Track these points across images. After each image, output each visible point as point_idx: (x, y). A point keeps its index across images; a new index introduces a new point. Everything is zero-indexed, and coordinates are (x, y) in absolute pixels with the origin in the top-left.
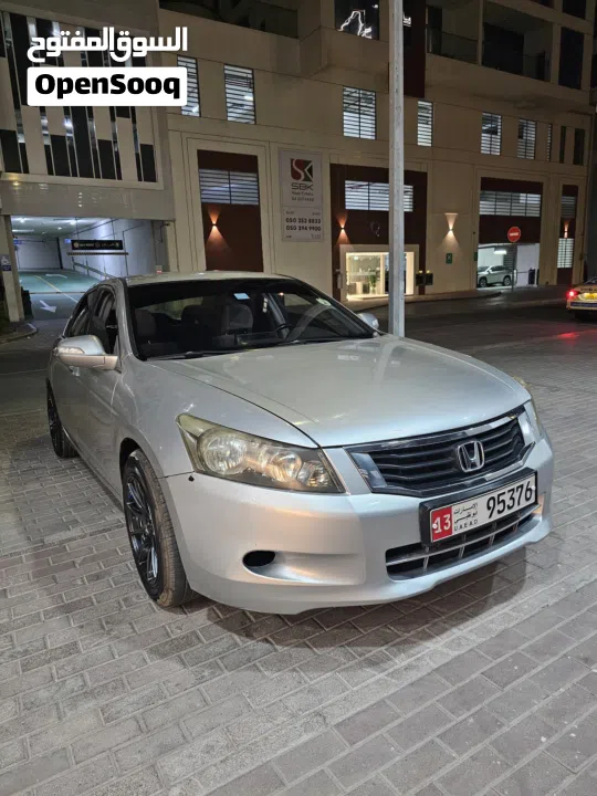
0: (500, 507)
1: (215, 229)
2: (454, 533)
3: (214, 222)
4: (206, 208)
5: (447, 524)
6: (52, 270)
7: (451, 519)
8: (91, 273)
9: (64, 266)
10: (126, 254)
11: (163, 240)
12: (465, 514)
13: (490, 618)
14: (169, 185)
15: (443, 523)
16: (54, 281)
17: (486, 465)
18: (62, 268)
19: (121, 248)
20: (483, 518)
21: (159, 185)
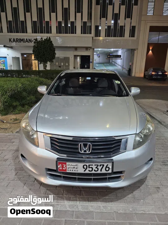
0: (91, 169)
1: (151, 51)
2: (67, 171)
3: (151, 49)
4: (149, 45)
5: (64, 168)
6: (106, 63)
7: (66, 166)
8: (115, 64)
9: (110, 62)
10: (122, 59)
11: (133, 55)
12: (73, 167)
13: (92, 205)
14: (138, 38)
15: (63, 167)
16: (105, 66)
17: (91, 153)
18: (109, 62)
19: (120, 57)
20: (81, 171)
21: (135, 38)
